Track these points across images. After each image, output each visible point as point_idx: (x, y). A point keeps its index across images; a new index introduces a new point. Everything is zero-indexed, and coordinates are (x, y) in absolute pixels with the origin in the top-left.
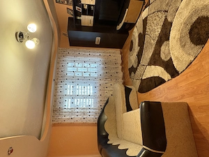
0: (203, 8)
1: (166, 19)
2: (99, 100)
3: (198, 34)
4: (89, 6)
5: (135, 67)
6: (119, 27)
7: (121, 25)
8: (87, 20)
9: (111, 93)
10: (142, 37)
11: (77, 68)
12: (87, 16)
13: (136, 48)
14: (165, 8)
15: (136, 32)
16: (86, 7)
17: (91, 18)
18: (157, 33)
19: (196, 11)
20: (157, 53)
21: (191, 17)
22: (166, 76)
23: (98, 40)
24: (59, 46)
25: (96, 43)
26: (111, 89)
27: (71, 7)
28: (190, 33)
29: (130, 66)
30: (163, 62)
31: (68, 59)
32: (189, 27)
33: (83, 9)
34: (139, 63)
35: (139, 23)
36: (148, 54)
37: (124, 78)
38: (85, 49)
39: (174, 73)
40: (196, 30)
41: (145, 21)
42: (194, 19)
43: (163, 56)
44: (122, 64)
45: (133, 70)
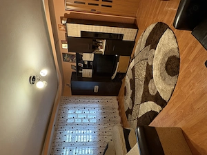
0: (170, 52)
1: (148, 64)
2: (98, 146)
3: (172, 68)
4: (89, 62)
5: (130, 108)
6: (113, 77)
7: (115, 75)
8: (87, 73)
9: (110, 138)
10: (133, 82)
11: (78, 114)
12: (87, 70)
13: (130, 92)
14: (145, 57)
15: (127, 79)
16: (86, 63)
17: (91, 71)
18: (144, 76)
19: (166, 54)
20: (146, 90)
21: (164, 58)
22: (157, 108)
23: (96, 88)
24: (62, 95)
25: (95, 91)
26: (110, 133)
27: (75, 64)
28: (166, 69)
29: (126, 109)
30: (152, 96)
31: (69, 106)
32: (164, 65)
33: (84, 65)
34: (133, 103)
35: (129, 72)
36: (139, 94)
37: (122, 122)
38: (85, 97)
39: (163, 103)
40: (169, 66)
41: (133, 70)
42: (166, 59)
43: (151, 92)
44: (119, 109)
45: (129, 112)
